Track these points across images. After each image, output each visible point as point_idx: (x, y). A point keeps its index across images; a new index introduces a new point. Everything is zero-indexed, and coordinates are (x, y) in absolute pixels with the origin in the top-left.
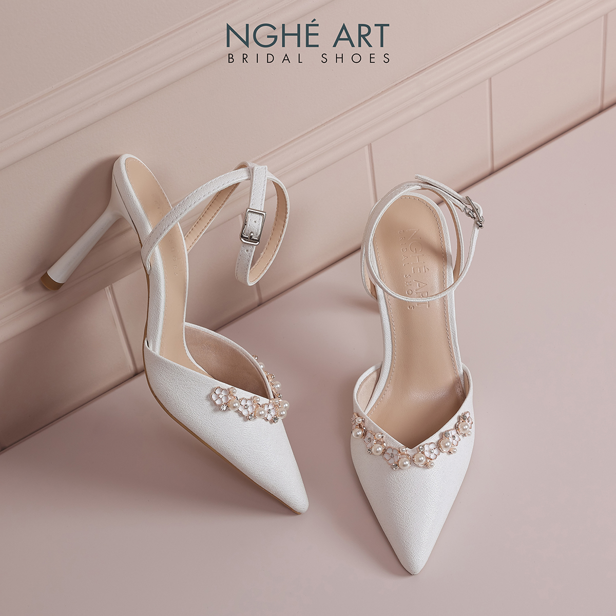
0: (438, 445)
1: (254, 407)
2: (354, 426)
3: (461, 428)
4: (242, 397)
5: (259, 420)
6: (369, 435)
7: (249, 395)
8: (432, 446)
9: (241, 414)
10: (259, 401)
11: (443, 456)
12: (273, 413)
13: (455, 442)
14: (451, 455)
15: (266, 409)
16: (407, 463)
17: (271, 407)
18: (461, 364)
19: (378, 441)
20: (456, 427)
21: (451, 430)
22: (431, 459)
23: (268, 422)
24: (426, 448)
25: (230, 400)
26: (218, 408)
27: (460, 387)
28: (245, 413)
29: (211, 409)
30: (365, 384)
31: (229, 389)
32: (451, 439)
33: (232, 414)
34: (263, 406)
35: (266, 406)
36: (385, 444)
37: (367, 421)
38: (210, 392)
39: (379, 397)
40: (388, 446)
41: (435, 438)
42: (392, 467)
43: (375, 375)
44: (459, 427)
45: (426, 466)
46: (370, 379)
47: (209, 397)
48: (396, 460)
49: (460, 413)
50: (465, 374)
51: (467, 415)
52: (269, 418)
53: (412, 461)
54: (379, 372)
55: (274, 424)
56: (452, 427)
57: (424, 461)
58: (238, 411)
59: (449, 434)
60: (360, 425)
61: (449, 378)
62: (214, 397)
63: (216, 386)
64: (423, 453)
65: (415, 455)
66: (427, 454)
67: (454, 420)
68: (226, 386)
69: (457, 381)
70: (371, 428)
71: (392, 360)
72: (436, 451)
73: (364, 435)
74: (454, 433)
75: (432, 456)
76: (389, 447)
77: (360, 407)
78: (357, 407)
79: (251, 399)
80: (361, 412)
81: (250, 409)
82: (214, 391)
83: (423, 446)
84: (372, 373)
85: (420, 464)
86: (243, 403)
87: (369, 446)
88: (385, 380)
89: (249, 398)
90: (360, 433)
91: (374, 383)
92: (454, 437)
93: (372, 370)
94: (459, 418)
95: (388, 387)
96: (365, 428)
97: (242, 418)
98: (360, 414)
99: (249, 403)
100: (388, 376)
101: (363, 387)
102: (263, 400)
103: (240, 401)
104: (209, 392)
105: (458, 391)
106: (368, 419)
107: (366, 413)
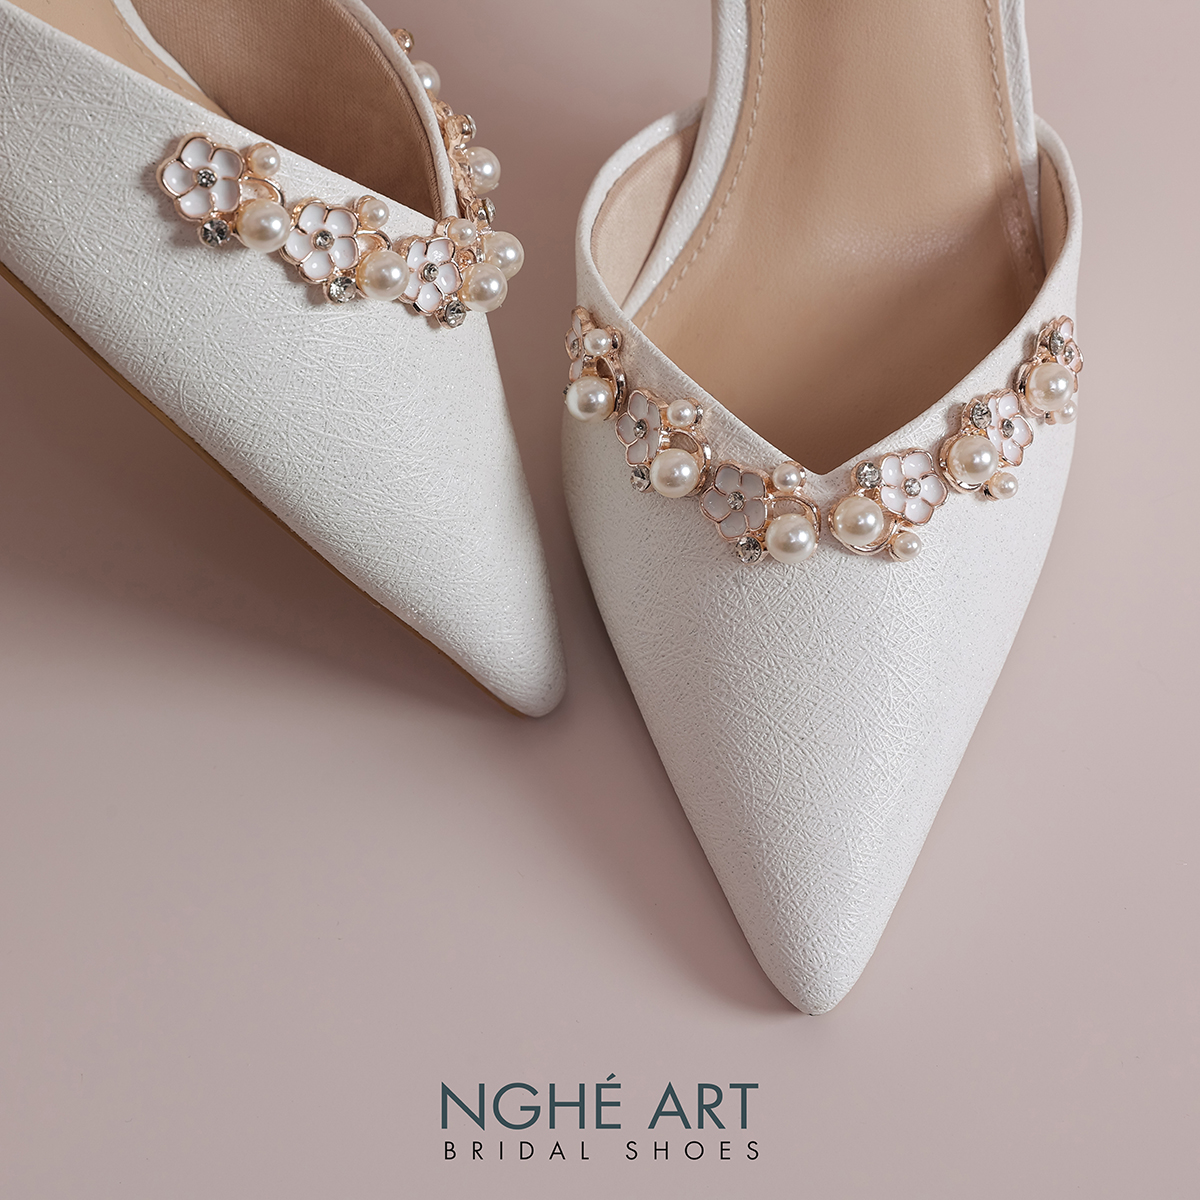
0: (939, 461)
1: (362, 246)
2: (576, 369)
3: (1038, 387)
4: (306, 194)
5: (379, 309)
6: (639, 411)
7: (341, 189)
8: (913, 466)
9: (295, 273)
10: (384, 221)
11: (961, 504)
12: (444, 281)
13: (1009, 450)
14: (990, 502)
15: (415, 260)
16: (803, 537)
17: (436, 255)
18: (1032, 117)
19: (677, 440)
20: (1018, 385)
21: (996, 394)
22: (908, 523)
23: (421, 321)
24: (888, 471)
25: (248, 202)
26: (190, 234)
27: (1019, 214)
28: (313, 267)
29: (158, 231)
30: (629, 189)
31: (247, 151)
32: (994, 435)
33: (252, 266)
34: (401, 247)
35: (416, 249)
36: (708, 451)
37: (631, 346)
38: (158, 155)
39: (687, 245)
40: (722, 457)
41: (929, 427)
42: (734, 551)
43: (672, 157)
44: (1032, 384)
45: (885, 551)
46: (648, 172)
47: (150, 179)
48: (756, 524)
49: (1033, 321)
50: (1046, 161)
51: (1064, 333)
52: (427, 300)
53: (824, 529)
54: (689, 140)
55: (444, 329)
56: (1001, 381)
57: (878, 530)
58: (279, 256)
59: (988, 413)
60: (600, 363)
61: (980, 176)
62: (172, 182)
63: (190, 131)
64: (872, 493)
65: (837, 501)
66: (890, 498)
67: (1008, 353)
68: (239, 136)
69: (1011, 189)
70: (648, 381)
71: (745, 93)
72: (928, 488)
73: (621, 402)
74: (1005, 407)
75: (913, 510)
76: (729, 467)
77: (603, 286)
78: (594, 283)
79: (351, 208)
80: (607, 305)
81: (337, 253)
82: (173, 148)
83: (875, 464)
84: (662, 146)
85: (862, 543)
86: (309, 221)
87: (642, 456)
88: (715, 178)
89: (340, 201)
90: (602, 398)
91: (668, 186)
92: (1007, 425)
93: (662, 129)
94: (1031, 344)
95: (724, 205)
96: (622, 378)
97: (299, 291)
98: (603, 314)
99: (334, 226)
100: (728, 160)
101: (622, 200)
102: (401, 219)
103: (291, 210)
104: (149, 156)
105: (1015, 232)
106: (640, 336)
107: (627, 314)
